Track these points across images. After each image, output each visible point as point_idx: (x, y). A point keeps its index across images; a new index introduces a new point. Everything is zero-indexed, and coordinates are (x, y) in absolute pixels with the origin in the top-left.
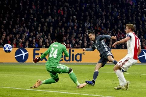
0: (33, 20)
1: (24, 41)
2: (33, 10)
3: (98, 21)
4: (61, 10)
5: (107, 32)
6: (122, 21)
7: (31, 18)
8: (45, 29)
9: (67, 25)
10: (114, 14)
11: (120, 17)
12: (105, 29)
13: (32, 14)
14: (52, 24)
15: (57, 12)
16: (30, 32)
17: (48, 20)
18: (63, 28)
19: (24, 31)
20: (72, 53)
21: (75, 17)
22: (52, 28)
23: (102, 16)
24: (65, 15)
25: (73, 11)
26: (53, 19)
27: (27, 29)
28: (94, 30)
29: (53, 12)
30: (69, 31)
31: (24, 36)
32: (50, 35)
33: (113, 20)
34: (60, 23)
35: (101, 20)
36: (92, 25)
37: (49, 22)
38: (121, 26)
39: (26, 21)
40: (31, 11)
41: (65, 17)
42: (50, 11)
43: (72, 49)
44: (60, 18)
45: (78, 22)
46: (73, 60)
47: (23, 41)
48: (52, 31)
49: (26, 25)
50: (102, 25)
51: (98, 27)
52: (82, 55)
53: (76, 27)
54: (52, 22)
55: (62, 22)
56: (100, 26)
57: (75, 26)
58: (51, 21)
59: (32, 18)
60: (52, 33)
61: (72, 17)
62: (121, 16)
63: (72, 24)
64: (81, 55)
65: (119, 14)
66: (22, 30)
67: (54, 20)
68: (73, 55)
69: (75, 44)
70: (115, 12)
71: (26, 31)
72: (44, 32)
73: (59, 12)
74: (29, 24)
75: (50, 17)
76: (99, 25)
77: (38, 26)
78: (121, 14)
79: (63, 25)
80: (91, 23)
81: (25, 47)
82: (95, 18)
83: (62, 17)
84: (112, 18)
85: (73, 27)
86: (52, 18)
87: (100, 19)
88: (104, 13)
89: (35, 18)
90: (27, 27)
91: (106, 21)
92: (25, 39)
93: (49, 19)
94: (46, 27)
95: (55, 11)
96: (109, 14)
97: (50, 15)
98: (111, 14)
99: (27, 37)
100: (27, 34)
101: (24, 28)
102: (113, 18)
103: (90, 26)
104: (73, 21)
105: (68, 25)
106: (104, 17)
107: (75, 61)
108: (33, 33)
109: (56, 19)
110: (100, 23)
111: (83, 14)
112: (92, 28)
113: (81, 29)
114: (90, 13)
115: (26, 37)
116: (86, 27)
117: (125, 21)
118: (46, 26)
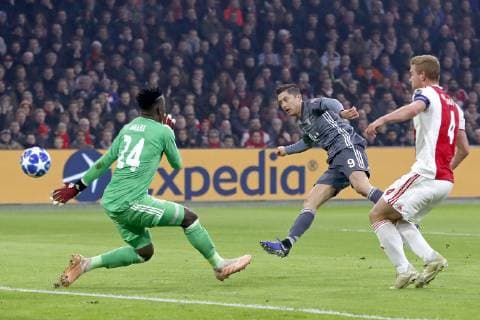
0: (131, 45)
1: (98, 125)
2: (133, 11)
3: (371, 47)
4: (235, 10)
5: (404, 85)
6: (459, 45)
7: (125, 42)
8: (176, 81)
9: (257, 61)
10: (430, 18)
11: (451, 28)
12: (395, 74)
13: (130, 24)
14: (200, 61)
15: (220, 17)
16: (120, 92)
17: (185, 46)
18: (241, 76)
19: (99, 89)
21: (284, 32)
22: (200, 74)
23: (384, 27)
24: (249, 29)
25: (277, 12)
26: (206, 44)
27: (108, 81)
28: (355, 77)
29: (205, 18)
30: (261, 83)
31: (98, 106)
32: (195, 100)
33: (425, 42)
34: (230, 57)
35: (383, 41)
36: (348, 63)
37: (190, 51)
38: (454, 61)
39: (107, 54)
40: (125, 13)
41: (250, 32)
42: (193, 14)
44: (230, 37)
45: (299, 50)
47: (95, 125)
48: (203, 87)
49: (105, 66)
50: (386, 60)
51: (369, 68)
53: (287, 70)
54: (201, 53)
55: (236, 51)
56: (377, 64)
57: (285, 64)
58: (197, 49)
59: (130, 38)
60: (199, 92)
61: (277, 31)
62: (458, 28)
63: (274, 59)
65: (450, 17)
66: (94, 83)
67: (211, 45)
69: (282, 131)
70: (434, 9)
71: (107, 88)
72: (169, 91)
73: (227, 17)
74: (118, 61)
75: (195, 33)
76: (373, 61)
77: (149, 71)
78: (455, 20)
79: (240, 64)
80: (342, 53)
81: (101, 147)
82: (360, 35)
83: (238, 32)
84: (420, 33)
85: (277, 71)
86: (202, 37)
87: (377, 38)
88: (392, 17)
89: (140, 41)
90: (111, 72)
91: (400, 45)
92: (101, 116)
93: (192, 42)
94: (178, 73)
95: (214, 14)
96: (410, 19)
97: (195, 29)
98: (419, 21)
99: (109, 109)
100: (111, 100)
101: (101, 78)
102: (426, 34)
103: (341, 67)
104: (279, 47)
105: (261, 63)
106: (392, 30)
107: (281, 194)
108: (131, 96)
109: (215, 41)
110: (376, 52)
111: (314, 20)
112: (347, 72)
113: (305, 77)
114: (340, 19)
115: (104, 110)
116: (327, 68)
117: (472, 43)
118: (179, 69)
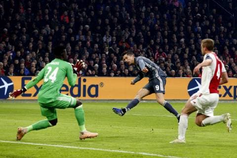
0: (21, 31)
1: (7, 65)
2: (21, 16)
3: (125, 33)
4: (65, 16)
5: (139, 50)
6: (163, 33)
7: (18, 29)
8: (41, 46)
9: (75, 38)
10: (150, 21)
11: (159, 26)
12: (135, 45)
13: (19, 21)
14: (51, 38)
15: (59, 19)
16: (16, 51)
17: (44, 31)
18: (69, 45)
19: (6, 49)
20: (83, 83)
21: (87, 26)
22: (51, 44)
23: (130, 25)
24: (72, 24)
25: (84, 17)
26: (53, 30)
27: (11, 46)
28: (118, 46)
29: (53, 19)
30: (77, 48)
31: (7, 57)
32: (49, 55)
33: (148, 31)
34: (64, 37)
35: (130, 31)
36: (115, 40)
37: (46, 33)
38: (160, 40)
39: (10, 34)
40: (18, 17)
41: (72, 26)
42: (47, 17)
43: (82, 78)
44: (63, 28)
45: (93, 34)
46: (84, 95)
47: (5, 66)
48: (52, 50)
49: (9, 39)
50: (131, 39)
51: (124, 43)
52: (99, 87)
53: (88, 43)
54: (51, 34)
55: (66, 34)
56: (128, 41)
57: (88, 40)
58: (49, 33)
59: (20, 28)
60: (51, 51)
61: (84, 26)
62: (162, 26)
63: (83, 38)
64: (97, 86)
65: (158, 21)
66: (4, 47)
67: (55, 31)
68: (85, 86)
69: (88, 69)
70: (151, 18)
71: (10, 48)
72: (38, 51)
73: (62, 19)
74: (15, 37)
75: (48, 26)
76: (126, 40)
77: (28, 41)
78: (160, 22)
79: (68, 40)
80: (112, 36)
81: (9, 75)
82: (120, 28)
83: (67, 26)
84: (146, 28)
85: (84, 43)
86: (52, 28)
87: (127, 29)
88: (134, 20)
89: (25, 29)
90: (12, 42)
91: (137, 33)
92: (8, 61)
93: (47, 30)
94: (41, 43)
95: (56, 17)
96: (141, 21)
97: (48, 24)
98: (145, 22)
99: (11, 58)
100: (11, 54)
101: (7, 45)
102: (148, 28)
103: (112, 41)
104: (85, 32)
105: (77, 39)
106: (134, 26)
107: (87, 97)
108: (21, 53)
109: (57, 29)
110: (127, 36)
111: (100, 21)
112: (114, 44)
113: (97, 46)
114: (111, 21)
115: (9, 58)
116: (106, 42)
117: (168, 32)
118: (42, 41)
